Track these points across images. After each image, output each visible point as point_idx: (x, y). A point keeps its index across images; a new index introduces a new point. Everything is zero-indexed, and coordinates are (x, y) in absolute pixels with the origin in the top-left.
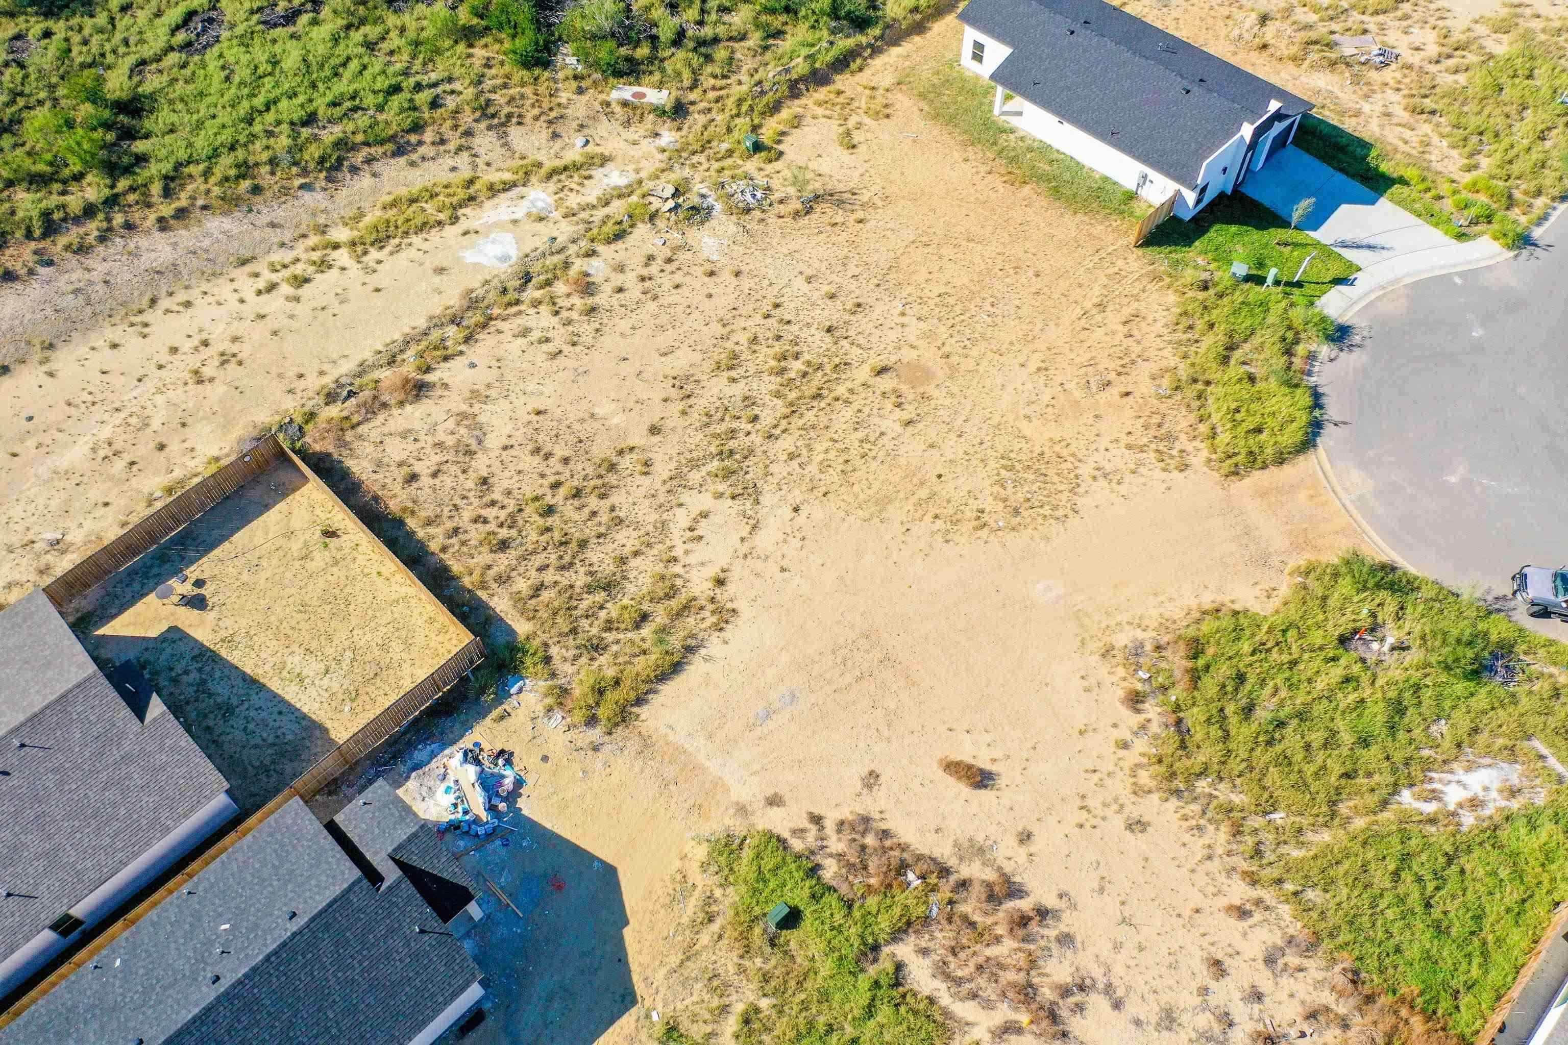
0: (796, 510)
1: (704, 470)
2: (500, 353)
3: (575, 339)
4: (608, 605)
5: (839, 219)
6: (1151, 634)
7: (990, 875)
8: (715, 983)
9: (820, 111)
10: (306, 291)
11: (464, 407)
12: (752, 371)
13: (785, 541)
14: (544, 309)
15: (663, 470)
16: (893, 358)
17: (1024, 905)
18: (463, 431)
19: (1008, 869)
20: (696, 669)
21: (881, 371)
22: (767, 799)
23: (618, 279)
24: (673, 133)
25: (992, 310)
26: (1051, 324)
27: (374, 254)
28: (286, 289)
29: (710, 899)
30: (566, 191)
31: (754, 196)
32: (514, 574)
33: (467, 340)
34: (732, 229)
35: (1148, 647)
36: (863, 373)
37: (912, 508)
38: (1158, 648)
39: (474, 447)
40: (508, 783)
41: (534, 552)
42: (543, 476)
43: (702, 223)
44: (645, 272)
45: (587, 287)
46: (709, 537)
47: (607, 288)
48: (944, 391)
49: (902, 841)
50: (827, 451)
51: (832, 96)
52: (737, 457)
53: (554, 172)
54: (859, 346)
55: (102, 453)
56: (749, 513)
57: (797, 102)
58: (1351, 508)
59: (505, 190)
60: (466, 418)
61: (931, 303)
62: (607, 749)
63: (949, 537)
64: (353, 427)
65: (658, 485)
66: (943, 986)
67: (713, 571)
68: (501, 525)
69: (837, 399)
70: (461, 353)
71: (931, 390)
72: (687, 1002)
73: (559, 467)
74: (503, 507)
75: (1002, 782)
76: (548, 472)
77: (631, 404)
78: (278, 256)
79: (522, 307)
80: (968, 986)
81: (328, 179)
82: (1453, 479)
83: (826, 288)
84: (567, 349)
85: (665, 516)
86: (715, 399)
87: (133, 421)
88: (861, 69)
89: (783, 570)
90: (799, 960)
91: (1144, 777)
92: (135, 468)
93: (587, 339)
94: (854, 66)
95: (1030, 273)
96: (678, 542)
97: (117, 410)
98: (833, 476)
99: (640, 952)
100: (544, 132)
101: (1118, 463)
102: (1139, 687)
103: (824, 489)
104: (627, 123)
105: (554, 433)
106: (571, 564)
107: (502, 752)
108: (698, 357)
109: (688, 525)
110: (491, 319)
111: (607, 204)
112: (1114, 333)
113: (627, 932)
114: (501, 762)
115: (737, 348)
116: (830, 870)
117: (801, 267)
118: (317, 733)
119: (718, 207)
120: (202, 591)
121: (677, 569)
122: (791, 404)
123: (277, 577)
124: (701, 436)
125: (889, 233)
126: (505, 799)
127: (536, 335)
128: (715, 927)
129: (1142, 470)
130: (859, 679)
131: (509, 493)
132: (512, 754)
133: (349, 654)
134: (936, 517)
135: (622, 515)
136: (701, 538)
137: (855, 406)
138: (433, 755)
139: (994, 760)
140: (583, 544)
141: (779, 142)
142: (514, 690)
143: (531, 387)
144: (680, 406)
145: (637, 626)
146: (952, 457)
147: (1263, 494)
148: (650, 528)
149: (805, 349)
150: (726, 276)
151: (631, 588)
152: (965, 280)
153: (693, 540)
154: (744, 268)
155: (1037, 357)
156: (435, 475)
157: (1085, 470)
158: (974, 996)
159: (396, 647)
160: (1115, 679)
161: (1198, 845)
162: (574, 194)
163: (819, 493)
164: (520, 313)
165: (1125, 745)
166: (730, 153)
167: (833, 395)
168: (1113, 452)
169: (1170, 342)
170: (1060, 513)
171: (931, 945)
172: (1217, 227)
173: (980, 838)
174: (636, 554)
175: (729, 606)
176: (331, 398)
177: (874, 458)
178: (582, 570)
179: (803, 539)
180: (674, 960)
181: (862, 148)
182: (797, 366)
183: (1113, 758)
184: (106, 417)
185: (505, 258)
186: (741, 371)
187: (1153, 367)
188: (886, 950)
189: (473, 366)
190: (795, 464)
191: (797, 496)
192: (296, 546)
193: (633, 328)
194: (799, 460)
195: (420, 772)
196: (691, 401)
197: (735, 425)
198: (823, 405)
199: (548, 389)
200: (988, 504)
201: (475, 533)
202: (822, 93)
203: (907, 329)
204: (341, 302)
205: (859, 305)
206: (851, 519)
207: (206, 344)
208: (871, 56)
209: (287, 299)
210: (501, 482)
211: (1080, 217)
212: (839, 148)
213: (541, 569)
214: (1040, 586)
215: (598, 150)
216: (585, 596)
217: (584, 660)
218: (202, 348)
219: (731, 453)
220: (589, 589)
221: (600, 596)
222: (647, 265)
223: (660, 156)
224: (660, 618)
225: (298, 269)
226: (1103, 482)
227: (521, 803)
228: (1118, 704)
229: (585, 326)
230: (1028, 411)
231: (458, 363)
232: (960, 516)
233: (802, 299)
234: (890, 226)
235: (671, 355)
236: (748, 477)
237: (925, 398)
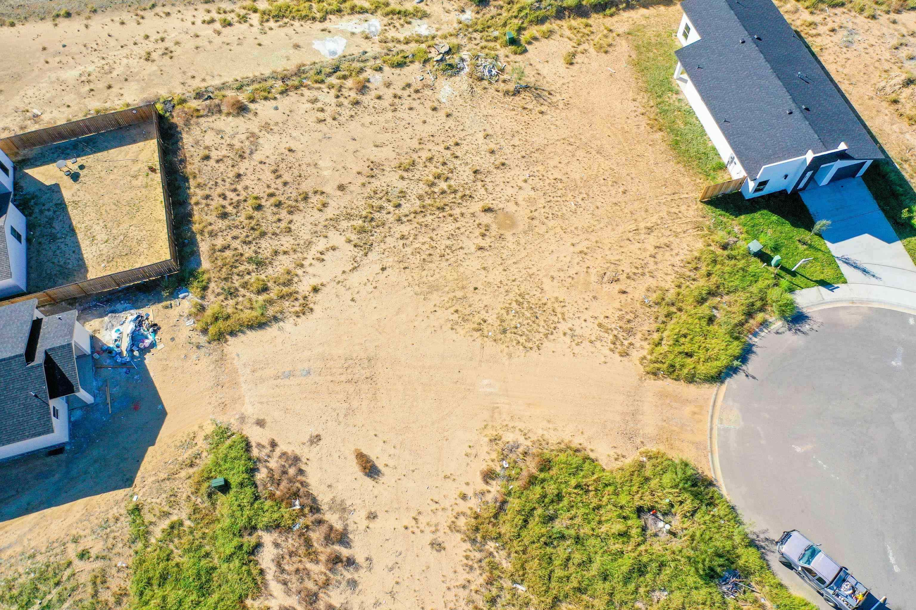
0: (383, 269)
1: (351, 223)
2: (294, 107)
3: (337, 116)
4: (253, 274)
5: (530, 106)
6: (529, 443)
7: (338, 526)
8: (172, 499)
9: (568, 33)
10: (227, 30)
11: (256, 131)
12: (417, 177)
13: (365, 285)
14: (333, 92)
15: (330, 212)
16: (501, 206)
17: (345, 552)
18: (247, 143)
19: (350, 529)
20: (272, 331)
21: (488, 210)
22: (258, 420)
23: (383, 91)
24: (473, 14)
25: (580, 202)
26: (610, 227)
27: (272, 24)
28: (217, 26)
29: (198, 456)
30: (391, 27)
31: (490, 71)
32: (220, 234)
33: (282, 93)
34: (465, 87)
35: (521, 450)
36: (476, 207)
37: (446, 299)
38: (525, 454)
39: (246, 155)
40: (147, 342)
41: (237, 227)
42: (269, 187)
43: (451, 76)
44: (399, 93)
45: (363, 88)
46: (328, 263)
47: (374, 94)
48: (516, 239)
49: (308, 481)
50: (423, 244)
51: (582, 26)
52: (374, 224)
53: (393, 12)
54: (486, 189)
55: (83, 78)
56: (358, 259)
57: (558, 22)
58: (715, 432)
59: (360, 13)
60: (253, 136)
61: (548, 181)
62: (203, 350)
63: (455, 327)
64: (198, 117)
65: (322, 220)
66: (274, 568)
67: (316, 282)
68: (231, 204)
69: (451, 215)
70: (275, 98)
71: (508, 235)
72: (153, 500)
73: (280, 186)
74: (238, 195)
75: (382, 479)
76: (273, 186)
77: (339, 167)
78: (226, 5)
79: (322, 86)
80: (286, 576)
82: (798, 449)
83: (492, 146)
84: (329, 120)
85: (314, 240)
86: (385, 185)
87: (106, 67)
88: (612, 15)
89: (353, 300)
90: (217, 512)
91: (462, 522)
92: (92, 93)
93: (344, 118)
94: (608, 12)
95: (621, 190)
96: (310, 257)
97: (103, 58)
98: (416, 260)
99: (150, 462)
101: (586, 333)
102: (498, 469)
103: (406, 265)
105: (290, 165)
106: (250, 242)
107: (155, 325)
108: (394, 155)
109: (322, 250)
110: (302, 86)
111: (407, 43)
112: (645, 250)
113: (151, 449)
114: (151, 330)
115: (417, 160)
116: (261, 475)
117: (488, 127)
118: (83, 270)
119: (467, 70)
120: (80, 172)
121: (300, 272)
122: (424, 207)
123: (116, 181)
124: (363, 203)
125: (553, 127)
126: (140, 350)
127: (319, 105)
128: (191, 471)
129: (598, 344)
130: (348, 381)
131: (246, 188)
132: (159, 328)
133: (122, 237)
134: (457, 311)
135: (293, 228)
136: (323, 260)
137: (458, 225)
138: (125, 310)
139: (387, 465)
140: (263, 234)
141: (529, 43)
142: (181, 296)
143: (296, 134)
144: (365, 180)
145: (259, 292)
146: (492, 281)
147: (663, 395)
148: (302, 242)
149: (455, 177)
150: (441, 114)
151: (270, 271)
152: (577, 177)
153: (318, 259)
154: (455, 114)
155: (586, 243)
156: (218, 161)
157: (563, 327)
158: (285, 583)
159: (145, 245)
160: (488, 457)
161: (463, 576)
162: (394, 30)
163: (402, 266)
164: (319, 88)
165: (464, 497)
166: (496, 39)
167: (450, 212)
168: (588, 324)
169: (676, 272)
170: (530, 345)
171: (283, 544)
172: (765, 212)
173: (348, 503)
174: (285, 253)
175: (311, 306)
176: (199, 96)
177: (447, 260)
178: (253, 248)
179: (375, 288)
180: (163, 476)
181: (576, 67)
182: (443, 185)
183: (453, 501)
184: (96, 60)
185: (334, 53)
186: (410, 174)
187: (652, 283)
188: (260, 533)
189: (276, 108)
190: (401, 242)
191: (389, 261)
192: (135, 168)
193: (371, 123)
194: (404, 241)
195: (114, 315)
196: (373, 180)
197: (385, 205)
198: (441, 215)
199: (303, 139)
200: (492, 318)
201: (217, 202)
202: (577, 22)
203: (521, 192)
204: (239, 44)
205: (504, 164)
206: (409, 289)
207: (163, 40)
208: (624, 9)
209: (215, 31)
210: (247, 181)
211: (679, 166)
212: (562, 61)
213: (235, 238)
214: (486, 382)
215: (426, 8)
216: (245, 263)
217: (222, 297)
218: (160, 41)
219: (372, 219)
220: (250, 260)
221: (252, 267)
222: (404, 89)
223: (456, 25)
224: (273, 295)
225: (229, 17)
226: (568, 339)
227: (148, 356)
228: (478, 473)
229: (347, 111)
230: (555, 274)
231: (272, 104)
232: (470, 318)
233: (474, 146)
234: (557, 123)
235: (379, 149)
236: (371, 238)
237: (501, 237)
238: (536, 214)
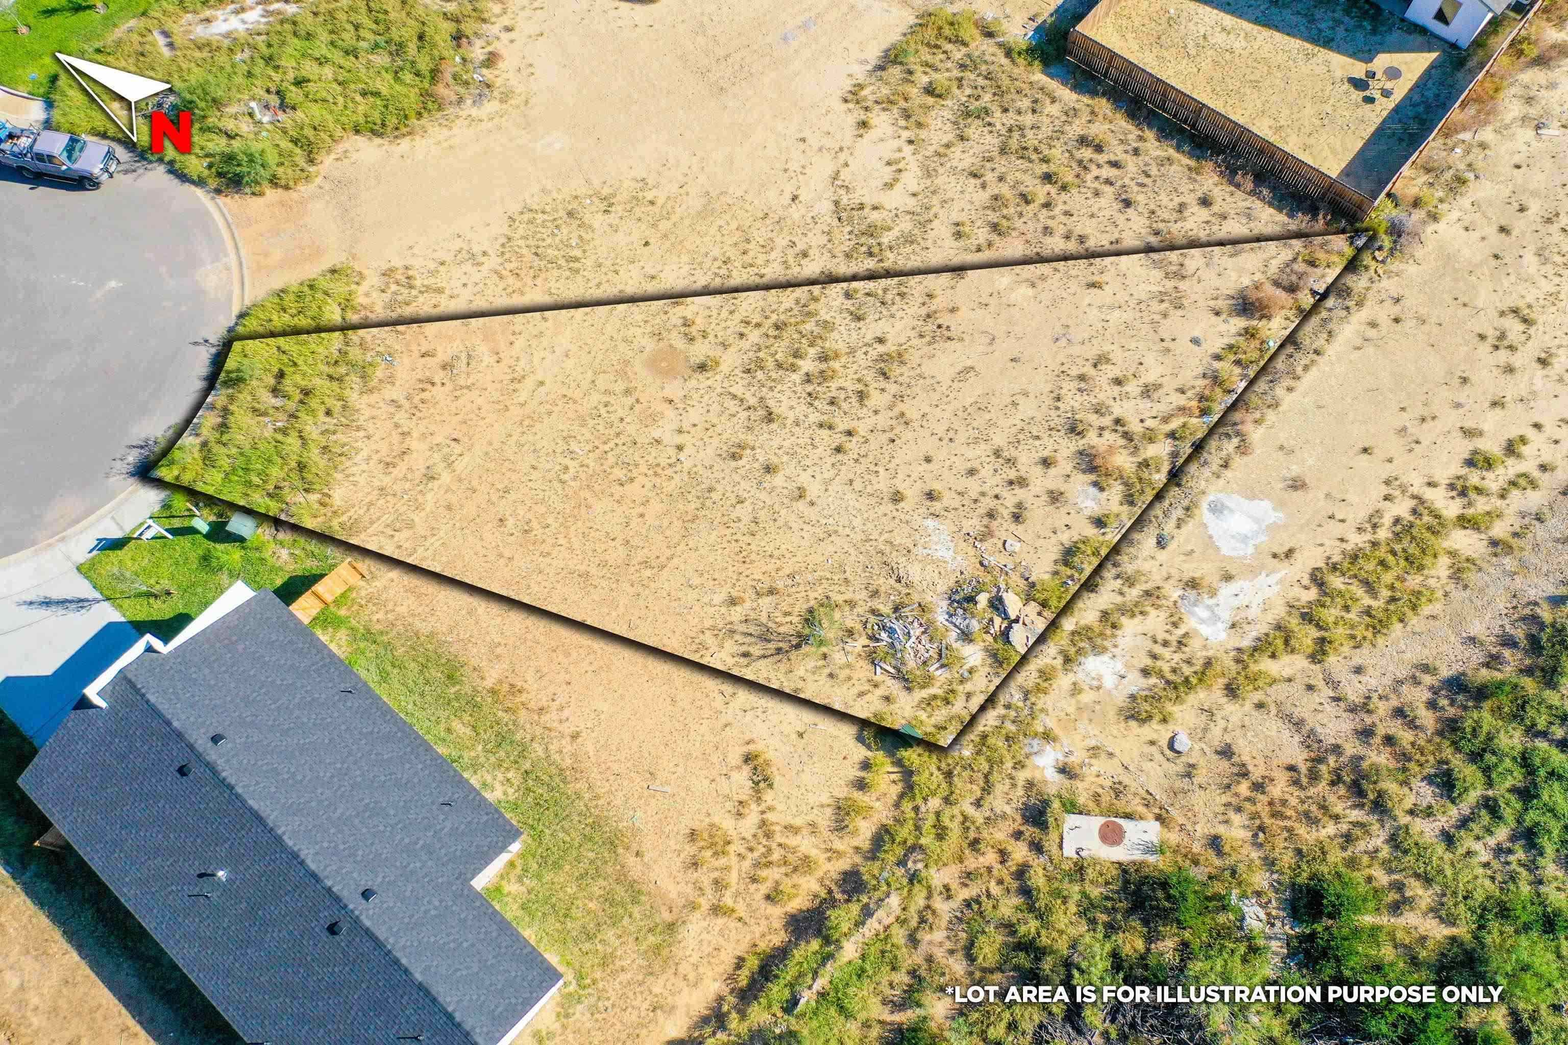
1: (895, 232)
2: (1168, 360)
3: (1083, 386)
4: (964, 99)
5: (766, 602)
6: (464, 114)
9: (806, 845)
11: (1183, 285)
12: (860, 354)
13: (804, 167)
14: (1135, 427)
16: (693, 383)
20: (873, 54)
21: (707, 365)
23: (1053, 479)
25: (567, 461)
28: (1490, 447)
30: (1173, 639)
31: (891, 632)
32: (1063, 118)
33: (1216, 376)
34: (914, 572)
35: (468, 102)
36: (730, 361)
37: (677, 210)
38: (461, 99)
41: (1051, 139)
42: (1068, 214)
43: (958, 583)
44: (1020, 494)
45: (1092, 464)
46: (880, 165)
47: (1065, 465)
48: (635, 345)
51: (787, 885)
53: (1201, 678)
54: (735, 397)
56: (842, 192)
60: (1175, 274)
61: (643, 468)
65: (941, 213)
67: (871, 135)
68: (1093, 161)
69: (758, 325)
70: (1217, 358)
71: (650, 345)
73: (1052, 223)
74: (1097, 178)
76: (1063, 219)
77: (993, 301)
79: (1166, 428)
82: (113, 284)
83: (778, 480)
84: (1089, 370)
85: (929, 182)
86: (899, 314)
89: (804, 140)
93: (1069, 387)
94: (750, 965)
96: (910, 158)
98: (760, 234)
102: (486, 71)
103: (768, 222)
108: (926, 369)
109: (904, 175)
111: (1106, 617)
115: (883, 384)
117: (811, 513)
119: (940, 617)
120: (1362, 94)
121: (906, 134)
122: (809, 314)
123: (1295, 109)
125: (696, 581)
127: (1132, 388)
129: (432, 266)
131: (1097, 194)
134: (652, 203)
136: (889, 164)
137: (737, 317)
139: (617, 8)
140: (1003, 151)
142: (1032, 34)
143: (1116, 317)
144: (936, 304)
145: (934, 84)
146: (631, 267)
148: (941, 170)
149: (799, 389)
150: (912, 494)
152: (599, 507)
153: (897, 162)
155: (523, 396)
156: (1183, 206)
157: (492, 262)
160: (505, 76)
162: (1161, 636)
163: (774, 218)
164: (1166, 420)
165: (508, 29)
167: (763, 330)
168: (459, 284)
170: (526, 217)
174: (949, 145)
175: (851, 106)
177: (715, 260)
178: (999, 126)
179: (786, 170)
182: (807, 365)
183: (518, 19)
185: (1217, 509)
186: (873, 354)
189: (1196, 341)
190: (801, 246)
191: (796, 213)
194: (797, 249)
196: (924, 311)
197: (871, 285)
198: (774, 317)
199: (1094, 315)
200: (598, 220)
201: (1117, 153)
202: (803, 891)
203: (675, 427)
204: (1404, 429)
205: (734, 457)
206: (739, 193)
208: (721, 998)
209: (1481, 434)
210: (1107, 203)
213: (1038, 125)
214: (557, 146)
215: (1147, 732)
216: (988, 105)
217: (976, 54)
218: (1543, 356)
219: (870, 253)
220: (987, 112)
221: (974, 105)
222: (1019, 505)
223: (1051, 722)
228: (506, 57)
229: (1076, 405)
231: (1216, 345)
233: (808, 462)
234: (692, 595)
235: (959, 368)
236: (849, 228)
237: (658, 335)
238: (630, 400)
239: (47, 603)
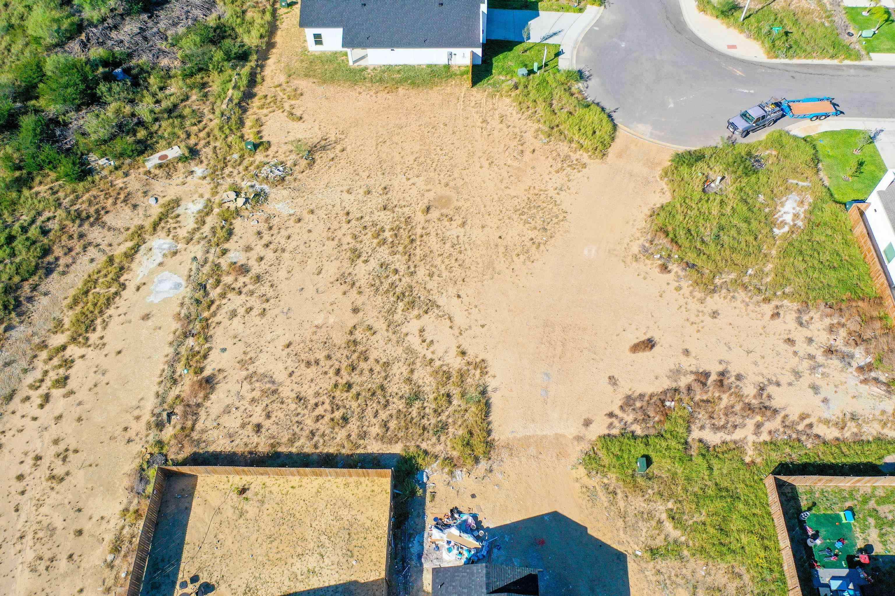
0: (459, 296)
1: (399, 311)
2: (232, 333)
3: (264, 298)
4: (426, 404)
5: (332, 156)
6: (642, 239)
7: (690, 378)
8: (645, 516)
9: (265, 111)
10: (72, 384)
11: (244, 373)
12: (369, 251)
13: (469, 314)
14: (231, 295)
15: (380, 325)
16: (426, 201)
17: (713, 377)
18: (257, 385)
19: (694, 370)
20: (495, 399)
21: (428, 209)
22: (584, 425)
23: (254, 255)
24: (200, 166)
25: (443, 152)
26: (474, 142)
27: (93, 337)
28: (57, 393)
29: (606, 487)
30: (173, 231)
31: (279, 170)
32: (365, 428)
33: (206, 339)
34: (285, 193)
35: (647, 245)
36: (419, 218)
37: (504, 259)
38: (651, 242)
39: (274, 388)
40: (471, 520)
41: (363, 411)
42: (326, 373)
43: (266, 199)
44: (264, 241)
45: (241, 269)
46: (435, 339)
47: (252, 262)
48: (462, 200)
49: (649, 393)
50: (443, 262)
51: (263, 100)
52: (407, 294)
53: (155, 226)
54: (405, 206)
55: (41, 568)
56: (440, 314)
57: (248, 113)
58: (652, 140)
59: (136, 252)
60: (251, 377)
61: (414, 166)
62: (495, 467)
63: (532, 259)
64: (193, 429)
65: (386, 334)
66: (722, 434)
67: (453, 351)
68: (333, 412)
69: (422, 236)
70: (210, 349)
71: (456, 204)
72: (643, 535)
73: (330, 363)
74: (323, 403)
75: (656, 339)
76: (325, 369)
77: (330, 308)
78: (30, 379)
79: (217, 303)
80: (729, 425)
81: (19, 315)
82: (671, 106)
83: (361, 191)
84: (266, 306)
85: (405, 345)
86: (367, 276)
87: (40, 534)
88: (263, 80)
89: (483, 326)
90: (663, 476)
91: (698, 295)
92: (75, 557)
93: (271, 293)
94: (259, 80)
95: (442, 126)
96: (424, 352)
97: (22, 537)
98: (458, 272)
99: (604, 534)
100: (126, 208)
101: (560, 181)
102: (660, 262)
103: (460, 279)
104: (169, 176)
105: (307, 350)
106: (387, 401)
107: (452, 511)
108: (336, 262)
109: (420, 341)
110: (207, 320)
111: (204, 223)
112: (501, 129)
113: (590, 532)
114: (456, 516)
115: (351, 246)
116: (638, 430)
117: (338, 189)
118: (352, 588)
119: (266, 187)
120: (201, 581)
121: (438, 363)
122: (405, 253)
123: (238, 538)
124: (380, 297)
125: (361, 147)
126: (478, 529)
127: (241, 311)
128: (620, 495)
129: (572, 177)
130: (563, 345)
131: (318, 394)
132: (456, 508)
133: (323, 538)
134: (517, 255)
135: (385, 360)
136: (432, 342)
137: (433, 234)
138: (421, 544)
139: (645, 334)
140: (382, 388)
141: (261, 137)
142: (425, 480)
143: (269, 337)
144: (355, 290)
145: (450, 402)
146: (496, 226)
147: (620, 156)
149: (383, 224)
150: (307, 217)
151: (427, 389)
152: (418, 147)
153: (429, 345)
154: (311, 207)
155: (483, 160)
156: (268, 416)
157: (552, 193)
158: (735, 427)
159: (344, 513)
160: (649, 266)
161: (738, 303)
162: (178, 230)
163: (459, 282)
164: (219, 306)
166: (242, 157)
167: (418, 236)
168: (553, 178)
169: (526, 119)
170: (561, 217)
171: (701, 423)
172: (494, 60)
173: (672, 367)
174: (412, 371)
175: (478, 360)
176: (160, 426)
177: (466, 250)
178: (395, 400)
179: (476, 307)
180: (620, 523)
181: (305, 117)
182: (387, 234)
183: (681, 296)
184: (18, 547)
185: (178, 286)
186: (364, 255)
187: (531, 133)
188: (690, 440)
189: (224, 350)
190: (435, 277)
191: (452, 290)
192: (229, 512)
193: (289, 272)
194: (436, 275)
195: (424, 556)
196: (357, 284)
197: (390, 281)
198: (418, 243)
199: (279, 332)
200: (532, 234)
201: (323, 426)
202: (256, 103)
203: (417, 185)
204: (103, 374)
205: (385, 188)
206: (486, 282)
207: (38, 458)
208: (262, 71)
209: (65, 396)
210: (309, 392)
211: (435, 89)
212: (295, 123)
213: (376, 415)
214: (586, 252)
215: (167, 199)
216: (410, 410)
217: (443, 438)
218: (39, 462)
219: (403, 294)
220: (409, 404)
221: (417, 404)
222: (261, 238)
223: (205, 182)
224: (455, 391)
225: (53, 375)
226: (563, 193)
227: (485, 524)
228: (661, 275)
229: (262, 288)
230: (504, 185)
231: (213, 355)
232: (526, 248)
233: (356, 203)
234: (358, 143)
235: (323, 271)
236: (422, 299)
237: (458, 209)
238: (443, 182)
239: (555, 34)
